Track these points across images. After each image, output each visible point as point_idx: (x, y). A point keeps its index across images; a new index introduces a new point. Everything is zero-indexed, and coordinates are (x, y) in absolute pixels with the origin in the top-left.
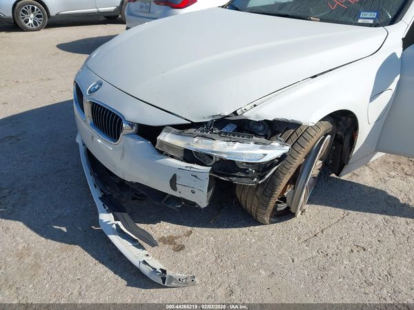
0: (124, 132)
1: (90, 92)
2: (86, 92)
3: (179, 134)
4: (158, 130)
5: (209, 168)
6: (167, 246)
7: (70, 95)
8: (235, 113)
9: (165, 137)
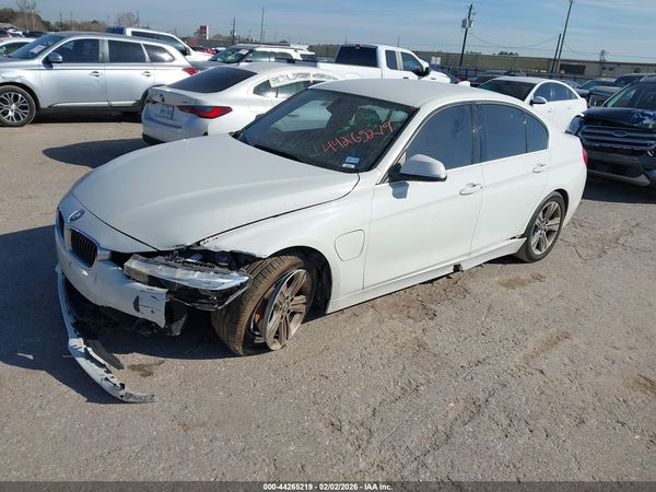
0: (99, 258)
1: (71, 220)
2: (67, 220)
3: (145, 261)
4: (127, 256)
5: (166, 290)
6: (135, 372)
7: (52, 220)
8: (198, 243)
9: (132, 264)
